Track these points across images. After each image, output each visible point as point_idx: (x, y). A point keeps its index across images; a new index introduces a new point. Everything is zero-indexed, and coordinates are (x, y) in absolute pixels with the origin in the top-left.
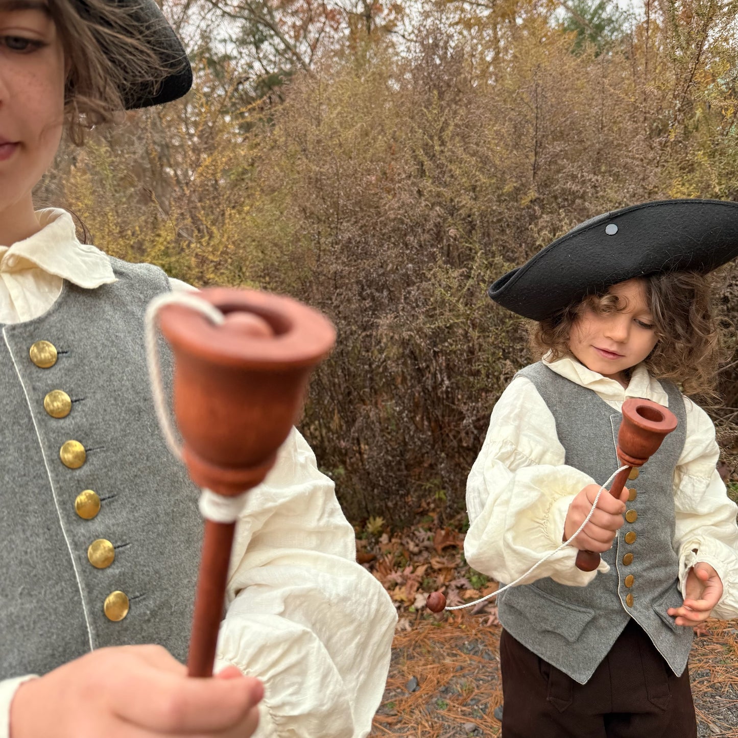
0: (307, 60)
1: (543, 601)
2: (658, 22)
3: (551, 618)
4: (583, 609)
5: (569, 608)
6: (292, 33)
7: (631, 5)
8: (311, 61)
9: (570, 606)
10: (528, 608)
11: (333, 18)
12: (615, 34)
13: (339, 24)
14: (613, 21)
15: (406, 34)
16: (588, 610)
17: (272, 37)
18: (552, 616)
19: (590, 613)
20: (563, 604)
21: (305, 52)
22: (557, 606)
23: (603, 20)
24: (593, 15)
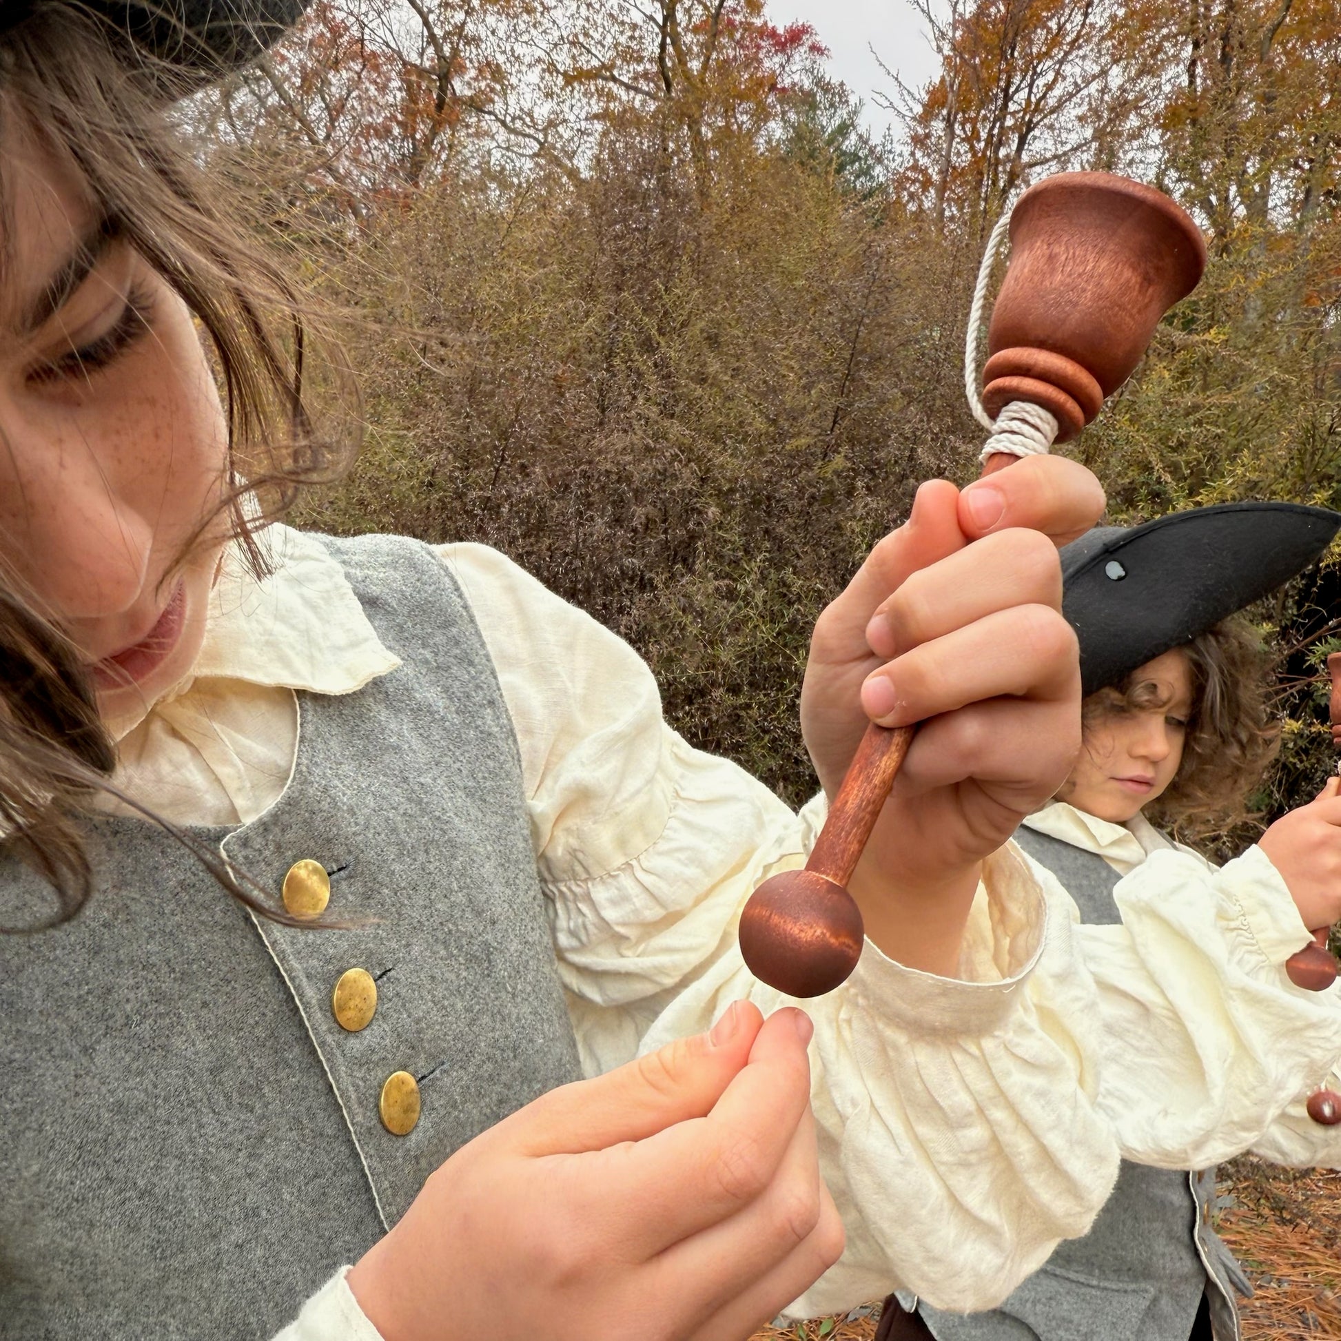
0: (321, 134)
1: (1054, 1283)
2: (930, 171)
3: (1076, 1317)
4: (1133, 1286)
5: (1105, 1289)
6: (298, 82)
7: (888, 137)
8: (328, 137)
9: (1107, 1284)
10: (1029, 1305)
11: (376, 68)
12: (862, 179)
13: (389, 80)
14: (860, 158)
15: (508, 119)
16: (1143, 1285)
17: (258, 79)
18: (1077, 1311)
19: (1146, 1291)
20: (1095, 1283)
21: (319, 119)
22: (1083, 1290)
23: (844, 153)
24: (830, 143)
